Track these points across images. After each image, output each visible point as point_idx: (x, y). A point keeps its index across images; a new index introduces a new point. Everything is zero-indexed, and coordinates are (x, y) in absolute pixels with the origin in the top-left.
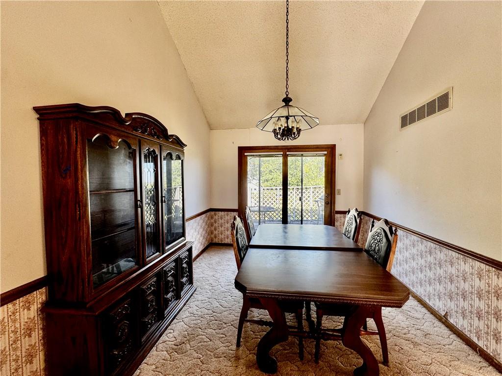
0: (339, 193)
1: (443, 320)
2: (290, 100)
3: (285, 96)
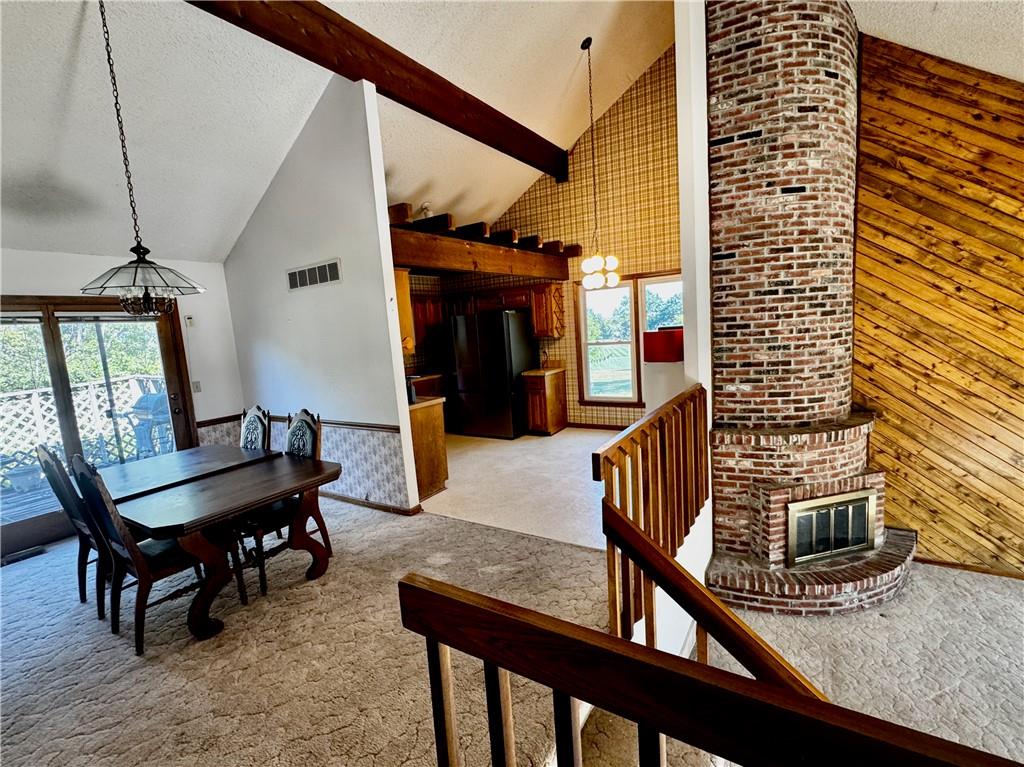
0: (198, 389)
1: (367, 504)
2: (147, 251)
3: (135, 244)
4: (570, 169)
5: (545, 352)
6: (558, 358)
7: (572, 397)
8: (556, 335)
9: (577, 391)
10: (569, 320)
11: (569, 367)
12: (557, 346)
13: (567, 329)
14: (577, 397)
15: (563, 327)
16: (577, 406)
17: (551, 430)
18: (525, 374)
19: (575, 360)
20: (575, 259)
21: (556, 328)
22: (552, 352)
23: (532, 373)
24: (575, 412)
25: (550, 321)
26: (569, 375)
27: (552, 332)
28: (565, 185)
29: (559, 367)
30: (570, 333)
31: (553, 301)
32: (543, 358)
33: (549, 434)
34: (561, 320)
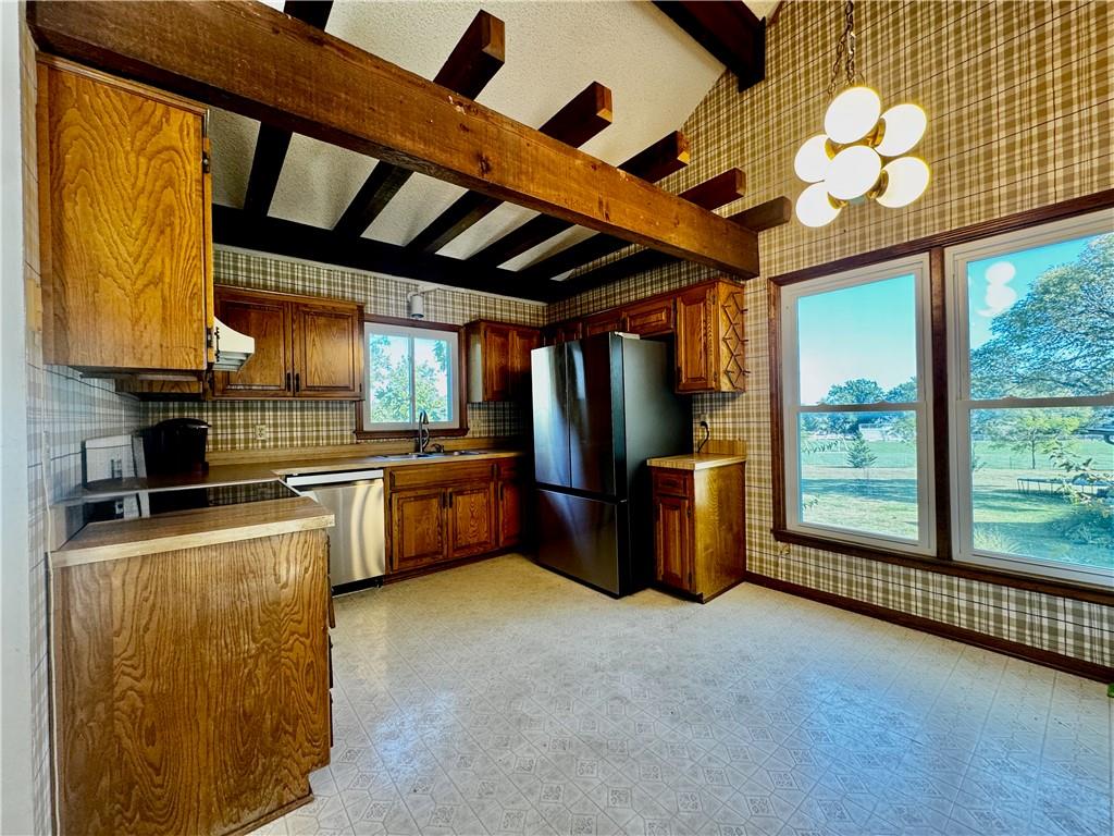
4: (770, 52)
5: (704, 424)
6: (730, 436)
7: (758, 520)
8: (725, 386)
9: (768, 506)
10: (756, 360)
11: (752, 455)
12: (729, 411)
13: (751, 378)
14: (769, 522)
15: (743, 372)
16: (769, 540)
17: (703, 586)
18: (654, 463)
19: (767, 441)
20: (775, 231)
21: (727, 372)
22: (716, 424)
23: (668, 463)
24: (762, 552)
25: (712, 358)
26: (752, 472)
27: (717, 380)
28: (759, 89)
29: (732, 454)
30: (757, 389)
31: (722, 317)
32: (699, 435)
33: (699, 599)
34: (738, 357)
